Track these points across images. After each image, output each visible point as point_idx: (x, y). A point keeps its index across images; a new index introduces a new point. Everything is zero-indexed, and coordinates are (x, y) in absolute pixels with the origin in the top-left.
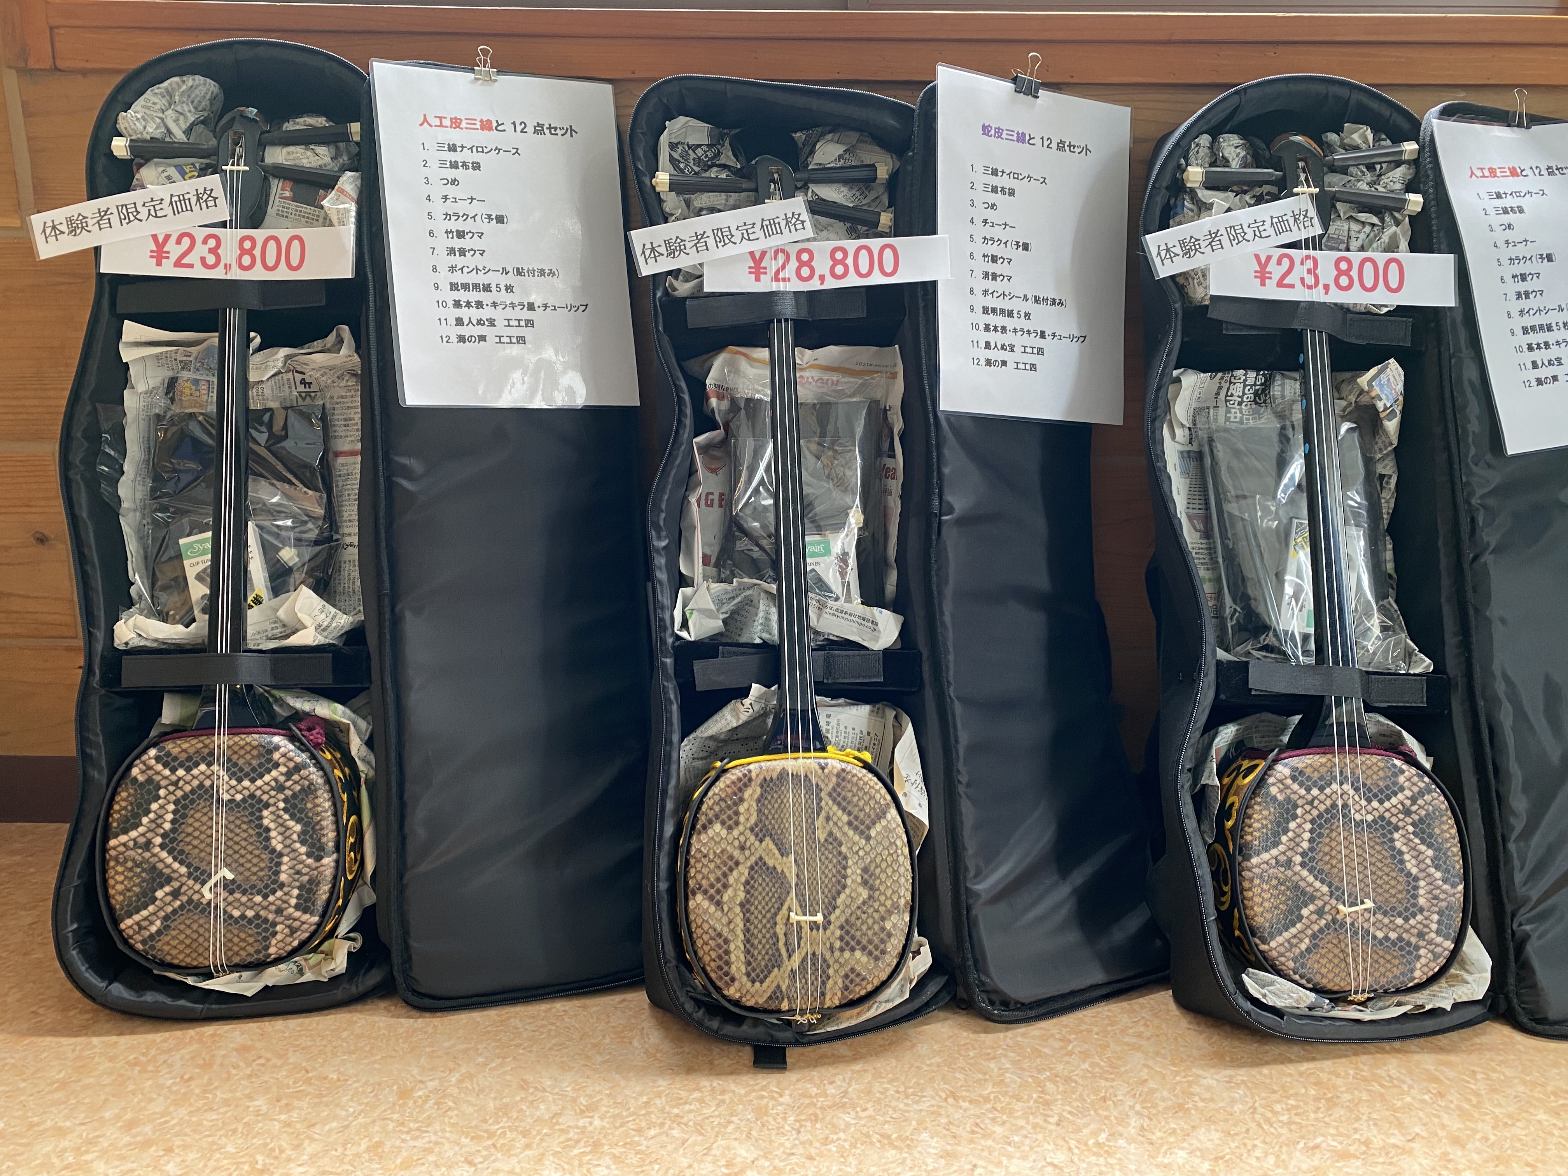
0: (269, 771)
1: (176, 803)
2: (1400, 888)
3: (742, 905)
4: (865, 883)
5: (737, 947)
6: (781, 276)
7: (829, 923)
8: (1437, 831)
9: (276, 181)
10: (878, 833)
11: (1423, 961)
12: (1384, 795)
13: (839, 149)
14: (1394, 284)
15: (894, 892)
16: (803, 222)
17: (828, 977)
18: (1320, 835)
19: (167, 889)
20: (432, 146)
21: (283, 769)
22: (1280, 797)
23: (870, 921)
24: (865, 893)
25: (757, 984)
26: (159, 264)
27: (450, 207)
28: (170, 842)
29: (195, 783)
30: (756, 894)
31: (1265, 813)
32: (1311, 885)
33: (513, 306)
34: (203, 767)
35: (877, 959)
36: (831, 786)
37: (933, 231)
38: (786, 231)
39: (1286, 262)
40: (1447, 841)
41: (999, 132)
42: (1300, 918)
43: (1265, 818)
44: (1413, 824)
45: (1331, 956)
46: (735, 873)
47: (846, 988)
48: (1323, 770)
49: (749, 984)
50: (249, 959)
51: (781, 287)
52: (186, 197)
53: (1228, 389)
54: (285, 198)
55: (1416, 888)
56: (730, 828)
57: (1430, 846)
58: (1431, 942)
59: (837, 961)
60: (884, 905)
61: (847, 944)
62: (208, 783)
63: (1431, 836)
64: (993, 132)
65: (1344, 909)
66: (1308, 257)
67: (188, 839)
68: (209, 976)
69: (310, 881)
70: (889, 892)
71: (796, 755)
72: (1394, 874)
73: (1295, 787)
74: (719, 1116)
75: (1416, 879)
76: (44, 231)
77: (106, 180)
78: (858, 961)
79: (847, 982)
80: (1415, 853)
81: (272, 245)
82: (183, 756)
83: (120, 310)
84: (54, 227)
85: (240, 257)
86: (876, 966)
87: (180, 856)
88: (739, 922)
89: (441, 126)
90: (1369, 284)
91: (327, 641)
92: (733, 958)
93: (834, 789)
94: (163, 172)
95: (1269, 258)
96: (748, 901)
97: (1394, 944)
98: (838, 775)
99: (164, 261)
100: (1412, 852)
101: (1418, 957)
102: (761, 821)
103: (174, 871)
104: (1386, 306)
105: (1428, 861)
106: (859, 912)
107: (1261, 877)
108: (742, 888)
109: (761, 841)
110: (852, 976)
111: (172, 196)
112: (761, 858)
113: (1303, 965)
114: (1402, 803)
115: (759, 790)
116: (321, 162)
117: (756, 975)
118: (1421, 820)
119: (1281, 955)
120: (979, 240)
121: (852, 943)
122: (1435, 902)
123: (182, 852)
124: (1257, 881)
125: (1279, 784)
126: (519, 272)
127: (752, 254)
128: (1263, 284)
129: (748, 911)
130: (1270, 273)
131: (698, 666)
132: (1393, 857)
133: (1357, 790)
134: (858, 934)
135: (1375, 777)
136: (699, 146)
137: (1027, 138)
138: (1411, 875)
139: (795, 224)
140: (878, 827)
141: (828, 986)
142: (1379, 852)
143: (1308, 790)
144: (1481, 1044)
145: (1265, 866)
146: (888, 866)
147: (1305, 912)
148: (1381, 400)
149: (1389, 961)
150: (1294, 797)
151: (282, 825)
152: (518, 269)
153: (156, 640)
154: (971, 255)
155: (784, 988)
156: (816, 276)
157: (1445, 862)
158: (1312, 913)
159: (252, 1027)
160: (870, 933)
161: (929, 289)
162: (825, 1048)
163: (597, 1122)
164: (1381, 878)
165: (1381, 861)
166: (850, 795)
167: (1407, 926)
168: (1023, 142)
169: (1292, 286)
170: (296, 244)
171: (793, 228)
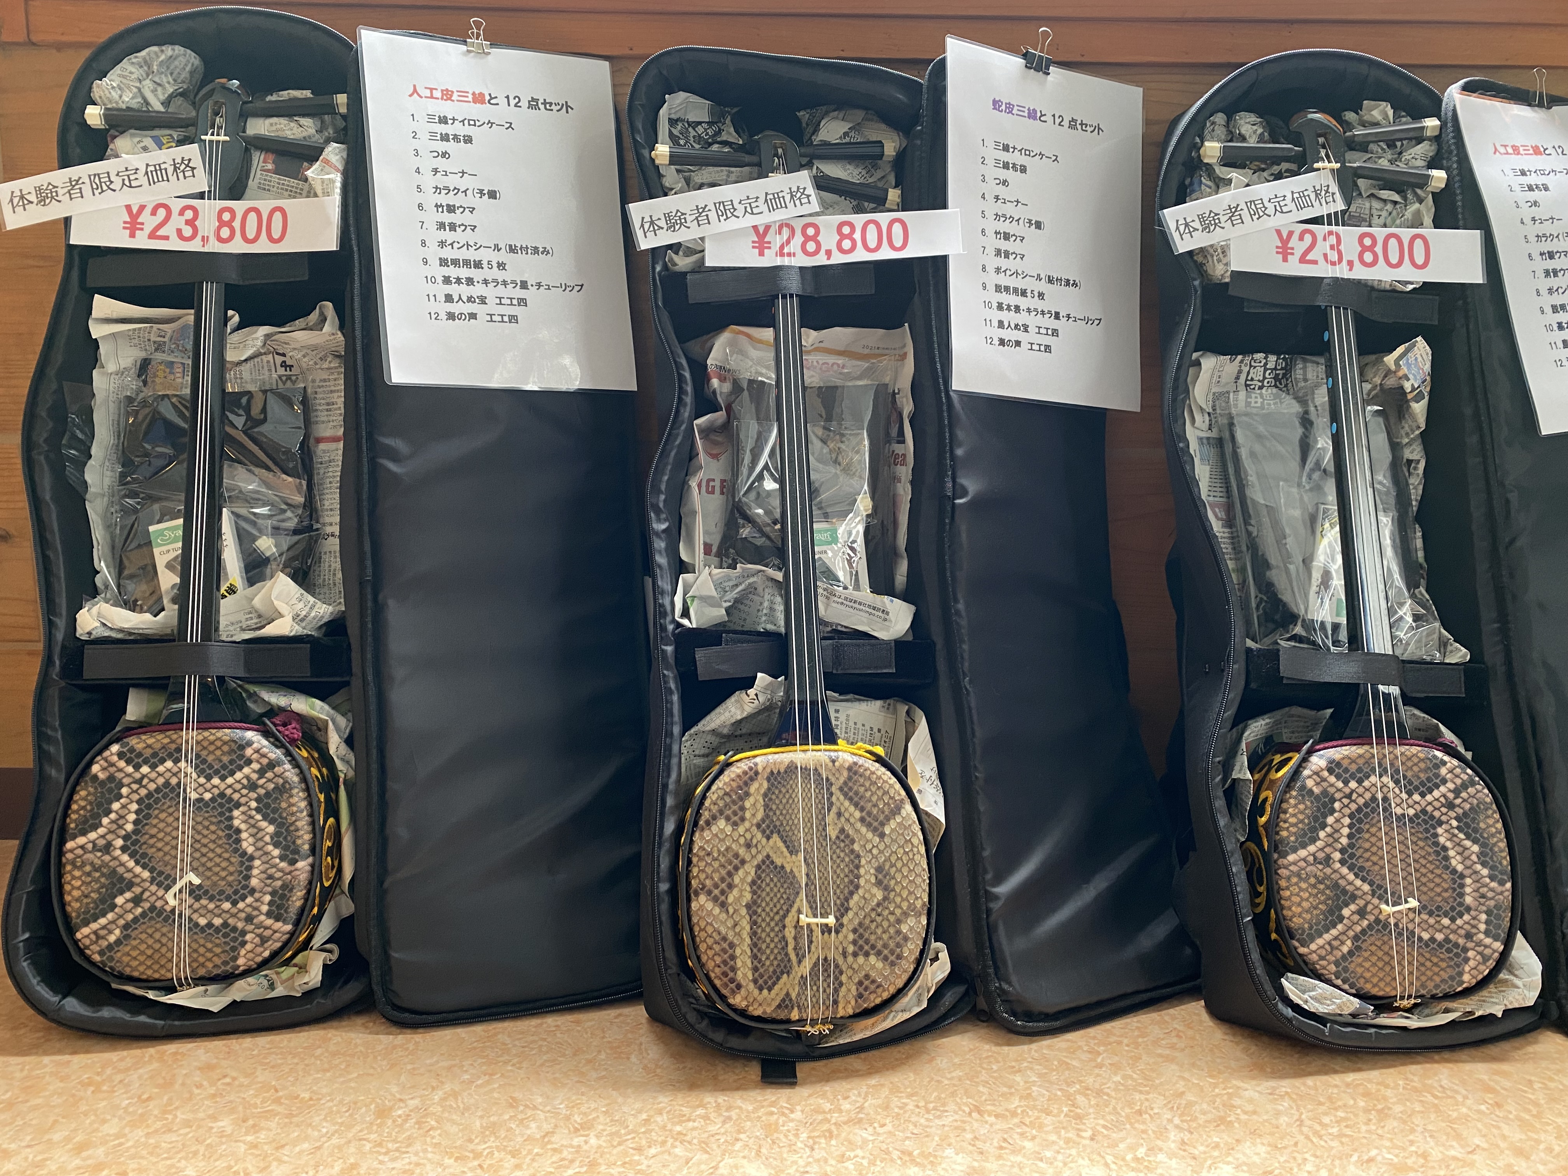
0: (240, 768)
1: (139, 802)
2: (1445, 886)
3: (748, 906)
4: (879, 883)
5: (743, 951)
6: (786, 250)
7: (842, 925)
8: (1482, 825)
9: (258, 153)
10: (893, 830)
11: (1472, 963)
12: (1426, 788)
13: (844, 127)
14: (1420, 261)
15: (910, 893)
16: (808, 196)
17: (841, 984)
18: (1360, 831)
19: (128, 895)
20: (421, 117)
21: (255, 766)
22: (1316, 790)
23: (885, 924)
24: (879, 895)
25: (765, 992)
26: (132, 235)
27: (441, 181)
28: (132, 845)
29: (161, 781)
30: (764, 894)
31: (1302, 807)
32: (1351, 883)
33: (505, 283)
34: (169, 764)
35: (893, 964)
36: (842, 780)
37: (945, 207)
38: (791, 205)
39: (1308, 238)
40: (1493, 835)
41: (1010, 108)
42: (1341, 919)
43: (1301, 812)
44: (1457, 819)
45: (1374, 959)
46: (741, 872)
47: (860, 996)
48: (1361, 761)
49: (756, 992)
50: (216, 972)
51: (786, 261)
52: (163, 166)
53: (1248, 373)
54: (268, 171)
55: (1462, 886)
56: (735, 824)
57: (1475, 841)
58: (1479, 944)
59: (850, 967)
60: (900, 907)
61: (861, 948)
62: (174, 781)
63: (1476, 830)
64: (1003, 107)
65: (1387, 909)
66: (1330, 233)
67: (152, 841)
68: (172, 990)
69: (284, 886)
70: (905, 894)
71: (805, 747)
72: (1438, 872)
73: (1332, 779)
74: (725, 1133)
75: (1462, 876)
76: (11, 201)
77: (78, 150)
78: (873, 967)
79: (861, 989)
80: (1460, 849)
81: (252, 216)
82: (148, 753)
83: (90, 283)
84: (22, 197)
85: (219, 229)
86: (893, 972)
87: (142, 860)
88: (745, 924)
89: (432, 97)
90: (1394, 260)
91: (305, 632)
92: (739, 963)
93: (845, 783)
94: (139, 142)
95: (1291, 234)
96: (754, 902)
97: (1440, 945)
98: (850, 769)
99: (137, 232)
100: (1457, 848)
101: (1467, 960)
102: (767, 816)
103: (136, 876)
104: (1412, 283)
105: (1474, 858)
106: (873, 915)
107: (1298, 875)
108: (748, 889)
109: (768, 838)
110: (866, 983)
111: (147, 165)
112: (768, 856)
113: (1346, 970)
114: (1444, 796)
115: (765, 785)
116: (305, 134)
117: (764, 982)
118: (1465, 814)
119: (1322, 958)
120: (990, 216)
121: (866, 948)
122: (1482, 900)
123: (144, 855)
124: (1294, 880)
125: (1315, 777)
126: (512, 249)
127: (755, 228)
128: (1285, 260)
129: (755, 913)
130: (1292, 249)
131: (700, 654)
132: (1437, 853)
133: (1397, 782)
134: (873, 937)
135: (1415, 769)
136: (700, 123)
137: (1039, 114)
138: (1456, 872)
139: (800, 199)
140: (893, 824)
141: (841, 994)
142: (1422, 848)
143: (1346, 783)
144: (1535, 1053)
145: (1302, 864)
146: (904, 865)
147: (1346, 912)
148: (1408, 380)
149: (1436, 964)
150: (1332, 790)
151: (253, 826)
152: (510, 246)
153: (121, 630)
154: (983, 231)
155: (794, 996)
156: (823, 252)
157: (1491, 858)
158: (1353, 913)
159: (218, 1045)
160: (885, 936)
161: (939, 264)
162: (837, 1062)
163: (593, 1141)
164: (1425, 875)
165: (1424, 857)
166: (862, 789)
167: (1453, 927)
168: (1035, 118)
169: (1315, 262)
170: (278, 216)
171: (798, 202)
